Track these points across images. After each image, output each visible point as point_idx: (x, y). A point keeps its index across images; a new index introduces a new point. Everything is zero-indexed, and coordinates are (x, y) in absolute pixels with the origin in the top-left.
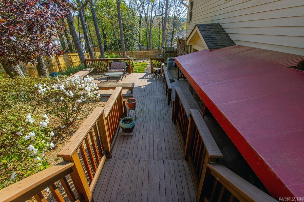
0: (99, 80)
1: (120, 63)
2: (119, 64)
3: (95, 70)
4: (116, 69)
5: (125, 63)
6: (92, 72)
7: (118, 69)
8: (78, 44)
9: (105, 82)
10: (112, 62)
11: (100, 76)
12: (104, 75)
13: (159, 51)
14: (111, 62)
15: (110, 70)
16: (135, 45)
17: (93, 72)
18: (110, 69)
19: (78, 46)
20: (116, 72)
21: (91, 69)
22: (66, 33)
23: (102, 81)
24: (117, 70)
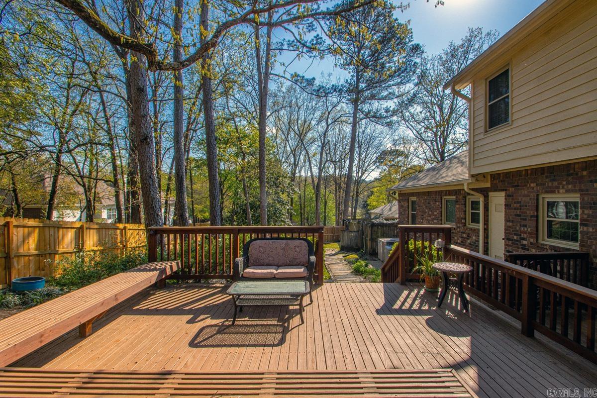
0: (195, 315)
1: (287, 245)
2: (283, 246)
3: (183, 270)
4: (268, 265)
5: (306, 244)
6: (170, 277)
7: (278, 266)
8: (152, 193)
9: (221, 330)
10: (255, 240)
11: (204, 292)
12: (217, 288)
13: (338, 227)
14: (252, 241)
15: (247, 270)
16: (283, 214)
17: (174, 275)
18: (247, 265)
19: (150, 199)
20: (274, 278)
21: (168, 267)
22: (135, 177)
23: (210, 322)
24: (275, 272)
